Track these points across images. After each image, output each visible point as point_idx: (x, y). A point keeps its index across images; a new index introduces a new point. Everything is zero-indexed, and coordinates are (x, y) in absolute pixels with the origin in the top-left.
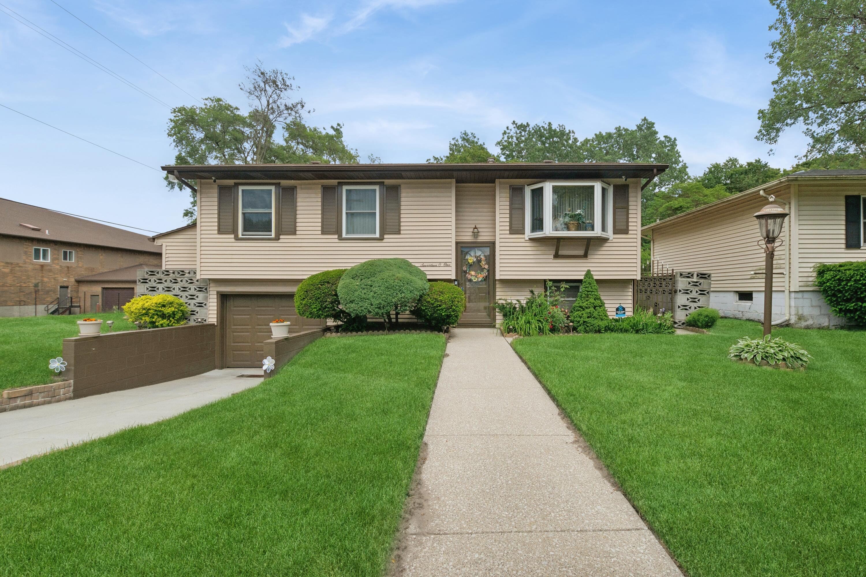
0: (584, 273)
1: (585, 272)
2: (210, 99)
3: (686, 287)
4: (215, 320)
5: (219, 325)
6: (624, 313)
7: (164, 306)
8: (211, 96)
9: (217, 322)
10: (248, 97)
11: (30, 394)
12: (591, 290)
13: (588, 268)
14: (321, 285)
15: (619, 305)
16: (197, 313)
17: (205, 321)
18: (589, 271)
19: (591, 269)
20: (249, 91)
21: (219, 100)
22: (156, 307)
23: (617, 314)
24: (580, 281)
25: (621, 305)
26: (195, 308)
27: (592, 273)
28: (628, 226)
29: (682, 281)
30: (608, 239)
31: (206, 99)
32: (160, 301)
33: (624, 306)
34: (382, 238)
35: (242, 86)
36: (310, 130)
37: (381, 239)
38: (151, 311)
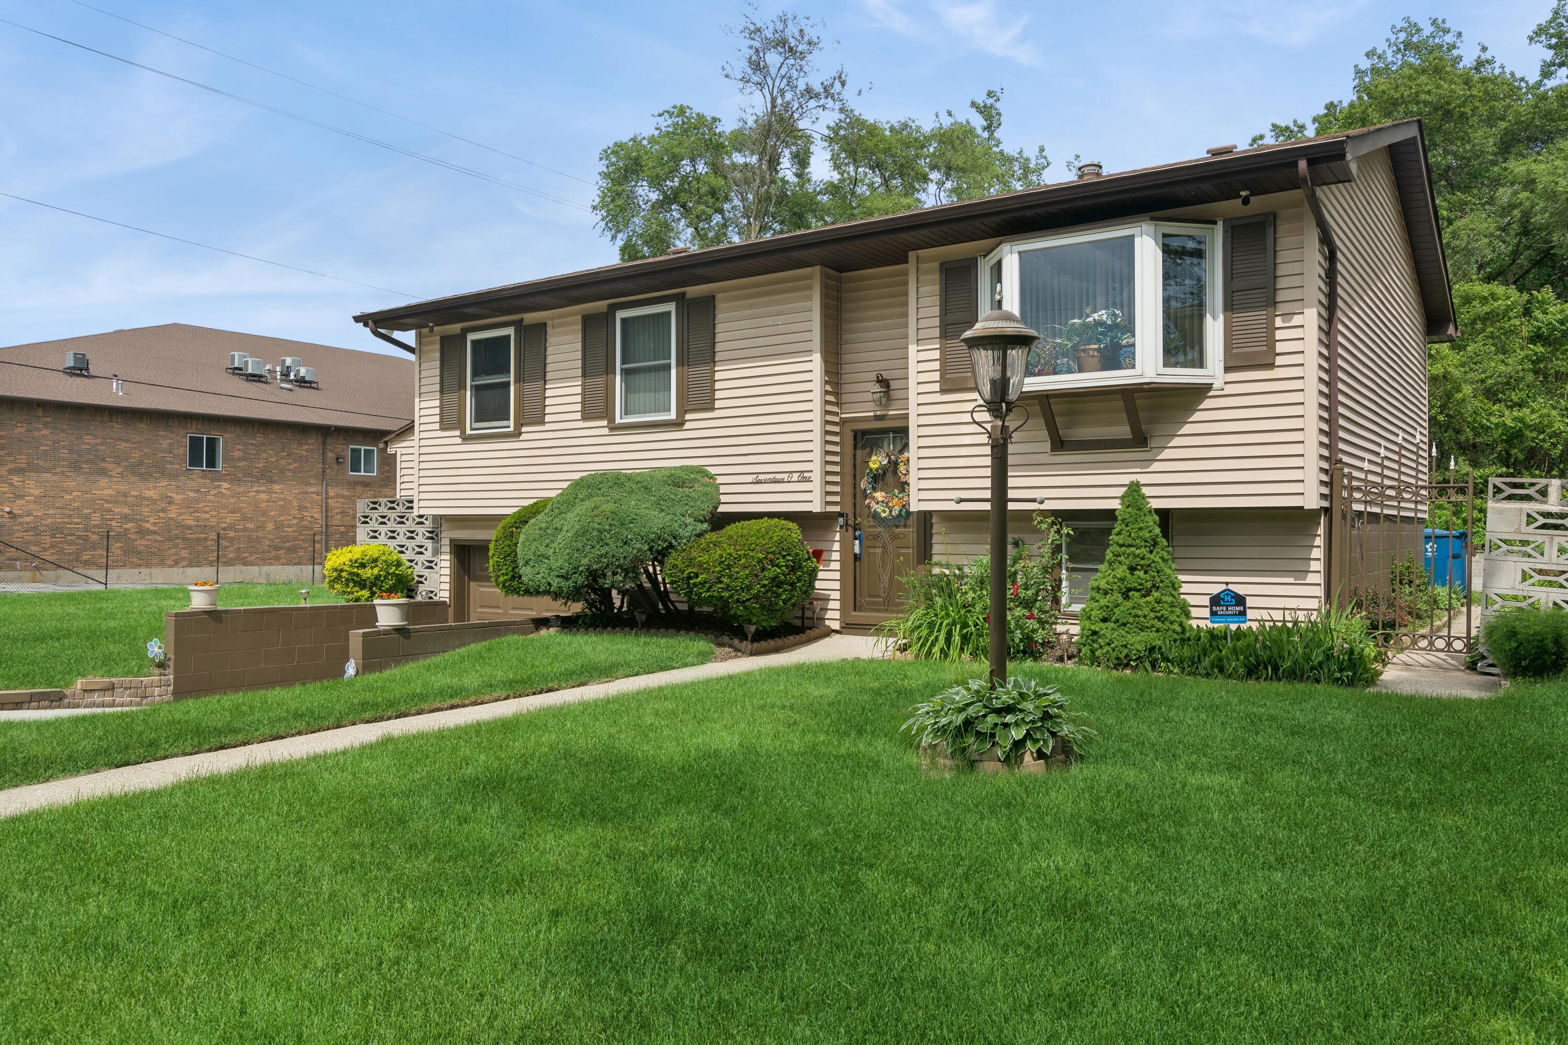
0: (1121, 491)
1: (1125, 489)
2: (668, 112)
3: (1518, 531)
4: (447, 594)
5: (452, 604)
6: (1243, 613)
7: (363, 566)
8: (668, 107)
9: (450, 598)
10: (741, 90)
11: (112, 688)
12: (1130, 541)
13: (1133, 478)
14: (517, 528)
15: (1224, 587)
16: (426, 579)
17: (436, 595)
18: (1134, 488)
19: (1143, 479)
20: (740, 77)
21: (682, 111)
22: (351, 566)
23: (1213, 613)
24: (1110, 514)
25: (1231, 587)
26: (423, 570)
27: (1146, 491)
28: (1271, 342)
29: (1500, 512)
30: (1209, 387)
31: (660, 115)
32: (358, 556)
33: (1240, 590)
34: (680, 421)
35: (728, 70)
36: (892, 129)
37: (678, 424)
38: (344, 574)
